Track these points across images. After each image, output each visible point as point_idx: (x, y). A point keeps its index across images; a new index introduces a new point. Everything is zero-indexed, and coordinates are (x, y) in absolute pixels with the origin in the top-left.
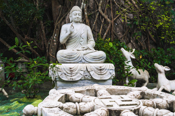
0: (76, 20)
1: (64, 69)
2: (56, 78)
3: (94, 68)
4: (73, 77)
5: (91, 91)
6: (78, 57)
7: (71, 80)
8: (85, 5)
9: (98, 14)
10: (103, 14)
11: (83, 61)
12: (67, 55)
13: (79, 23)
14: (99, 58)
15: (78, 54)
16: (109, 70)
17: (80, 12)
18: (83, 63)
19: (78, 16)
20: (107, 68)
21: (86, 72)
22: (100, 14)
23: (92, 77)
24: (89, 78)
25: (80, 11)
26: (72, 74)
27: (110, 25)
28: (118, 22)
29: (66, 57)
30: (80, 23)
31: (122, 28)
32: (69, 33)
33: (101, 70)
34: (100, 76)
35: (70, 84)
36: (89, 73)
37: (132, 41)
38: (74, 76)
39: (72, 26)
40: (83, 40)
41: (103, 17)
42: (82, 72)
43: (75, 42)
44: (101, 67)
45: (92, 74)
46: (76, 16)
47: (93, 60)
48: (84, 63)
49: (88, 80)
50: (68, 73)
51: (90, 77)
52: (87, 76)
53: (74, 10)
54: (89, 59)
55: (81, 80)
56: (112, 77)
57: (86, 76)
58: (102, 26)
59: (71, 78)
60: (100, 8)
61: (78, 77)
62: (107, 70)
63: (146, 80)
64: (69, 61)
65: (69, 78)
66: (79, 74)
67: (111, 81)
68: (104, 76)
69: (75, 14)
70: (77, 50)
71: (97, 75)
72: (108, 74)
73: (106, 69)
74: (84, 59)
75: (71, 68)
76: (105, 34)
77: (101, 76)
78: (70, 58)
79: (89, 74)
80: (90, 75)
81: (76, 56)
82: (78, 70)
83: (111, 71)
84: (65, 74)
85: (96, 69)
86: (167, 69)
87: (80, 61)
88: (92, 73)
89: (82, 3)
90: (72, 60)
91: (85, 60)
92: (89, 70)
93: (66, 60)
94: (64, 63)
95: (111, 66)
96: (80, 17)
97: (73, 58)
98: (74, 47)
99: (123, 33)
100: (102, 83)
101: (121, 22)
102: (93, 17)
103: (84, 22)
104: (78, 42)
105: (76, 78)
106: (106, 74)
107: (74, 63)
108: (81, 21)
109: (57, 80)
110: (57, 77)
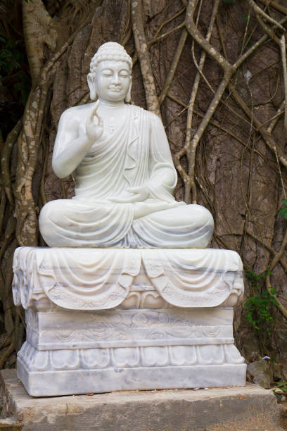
0: (111, 93)
1: (63, 268)
2: (34, 301)
3: (169, 264)
4: (95, 299)
6: (114, 228)
7: (88, 308)
11: (132, 239)
12: (75, 217)
16: (220, 272)
17: (125, 66)
18: (131, 247)
19: (116, 79)
20: (217, 268)
21: (143, 278)
23: (160, 297)
24: (152, 301)
25: (123, 61)
26: (91, 286)
29: (72, 225)
30: (126, 103)
32: (83, 139)
33: (192, 272)
34: (190, 294)
36: (152, 284)
39: (95, 114)
40: (133, 165)
42: (126, 282)
43: (106, 171)
44: (192, 263)
45: (160, 288)
46: (110, 78)
47: (167, 239)
48: (136, 247)
49: (147, 306)
51: (156, 295)
52: (145, 295)
53: (104, 57)
54: (154, 233)
55: (121, 307)
56: (234, 300)
57: (141, 292)
61: (113, 296)
62: (213, 274)
64: (83, 238)
65: (82, 299)
66: (114, 288)
68: (204, 294)
69: (108, 72)
70: (114, 201)
71: (180, 291)
72: (219, 288)
73: (211, 271)
74: (135, 232)
77: (195, 295)
78: (85, 230)
79: (148, 287)
80: (156, 290)
81: (108, 221)
82: (113, 274)
83: (230, 278)
85: (174, 270)
87: (123, 240)
88: (160, 285)
90: (94, 237)
91: (139, 237)
92: (150, 274)
93: (70, 236)
94: (65, 246)
95: (230, 259)
96: (127, 82)
97: (97, 229)
98: (102, 190)
103: (140, 99)
104: (115, 171)
105: (106, 300)
106: (213, 289)
107: (99, 247)
108: (129, 98)
109: (39, 306)
110: (37, 298)
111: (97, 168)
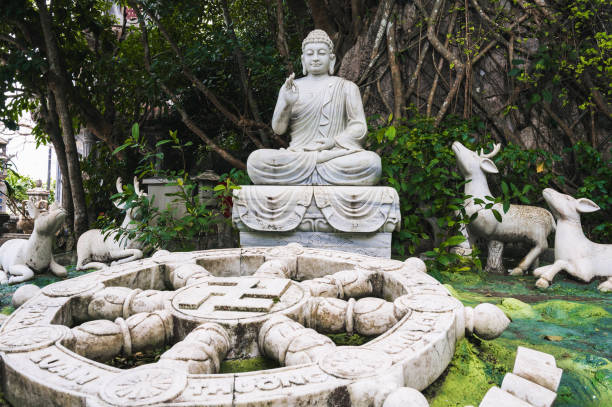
0: (313, 68)
1: (253, 199)
3: (335, 198)
4: (276, 223)
5: (252, 261)
6: (300, 170)
7: (271, 230)
8: (390, 25)
9: (426, 48)
10: (440, 47)
12: (269, 162)
13: (326, 76)
14: (360, 172)
15: (299, 162)
16: (378, 204)
18: (313, 185)
20: (375, 200)
21: (313, 208)
22: (432, 48)
23: (328, 223)
24: (322, 226)
26: (273, 213)
27: (459, 77)
28: (489, 64)
29: (265, 168)
30: (330, 75)
31: (502, 85)
33: (353, 204)
34: (352, 221)
35: (273, 240)
36: (322, 213)
37: (535, 122)
38: (278, 218)
39: (292, 84)
40: (326, 122)
41: (439, 55)
42: (301, 210)
43: (306, 128)
44: (354, 197)
45: (327, 216)
46: (312, 57)
47: (342, 178)
48: (316, 185)
49: (320, 230)
50: (263, 211)
51: (325, 222)
52: (317, 221)
54: (334, 174)
55: (297, 229)
56: (392, 227)
57: (314, 219)
58: (436, 81)
59: (272, 223)
60: (431, 29)
61: (290, 221)
62: (372, 206)
63: (535, 238)
64: (274, 178)
65: (266, 223)
66: (292, 215)
67: (387, 238)
68: (363, 221)
69: (309, 52)
70: (305, 150)
71: (344, 218)
72: (376, 217)
73: (370, 204)
74: (317, 173)
75: (270, 198)
76: (445, 103)
77: (355, 221)
78: (275, 171)
79: (319, 215)
80: (324, 218)
81: (295, 165)
82: (291, 205)
83: (385, 209)
84: (256, 214)
85: (339, 202)
86: (589, 207)
87: (307, 179)
88: (327, 213)
89: (384, 22)
90: (283, 177)
91: (321, 177)
92: (319, 204)
93: (264, 176)
94: (261, 184)
95: (390, 194)
97: (286, 170)
99: (505, 97)
100: (360, 241)
101: (498, 66)
102: (414, 56)
104: (313, 128)
105: (285, 224)
106: (371, 217)
107: (286, 184)
111: (298, 125)
